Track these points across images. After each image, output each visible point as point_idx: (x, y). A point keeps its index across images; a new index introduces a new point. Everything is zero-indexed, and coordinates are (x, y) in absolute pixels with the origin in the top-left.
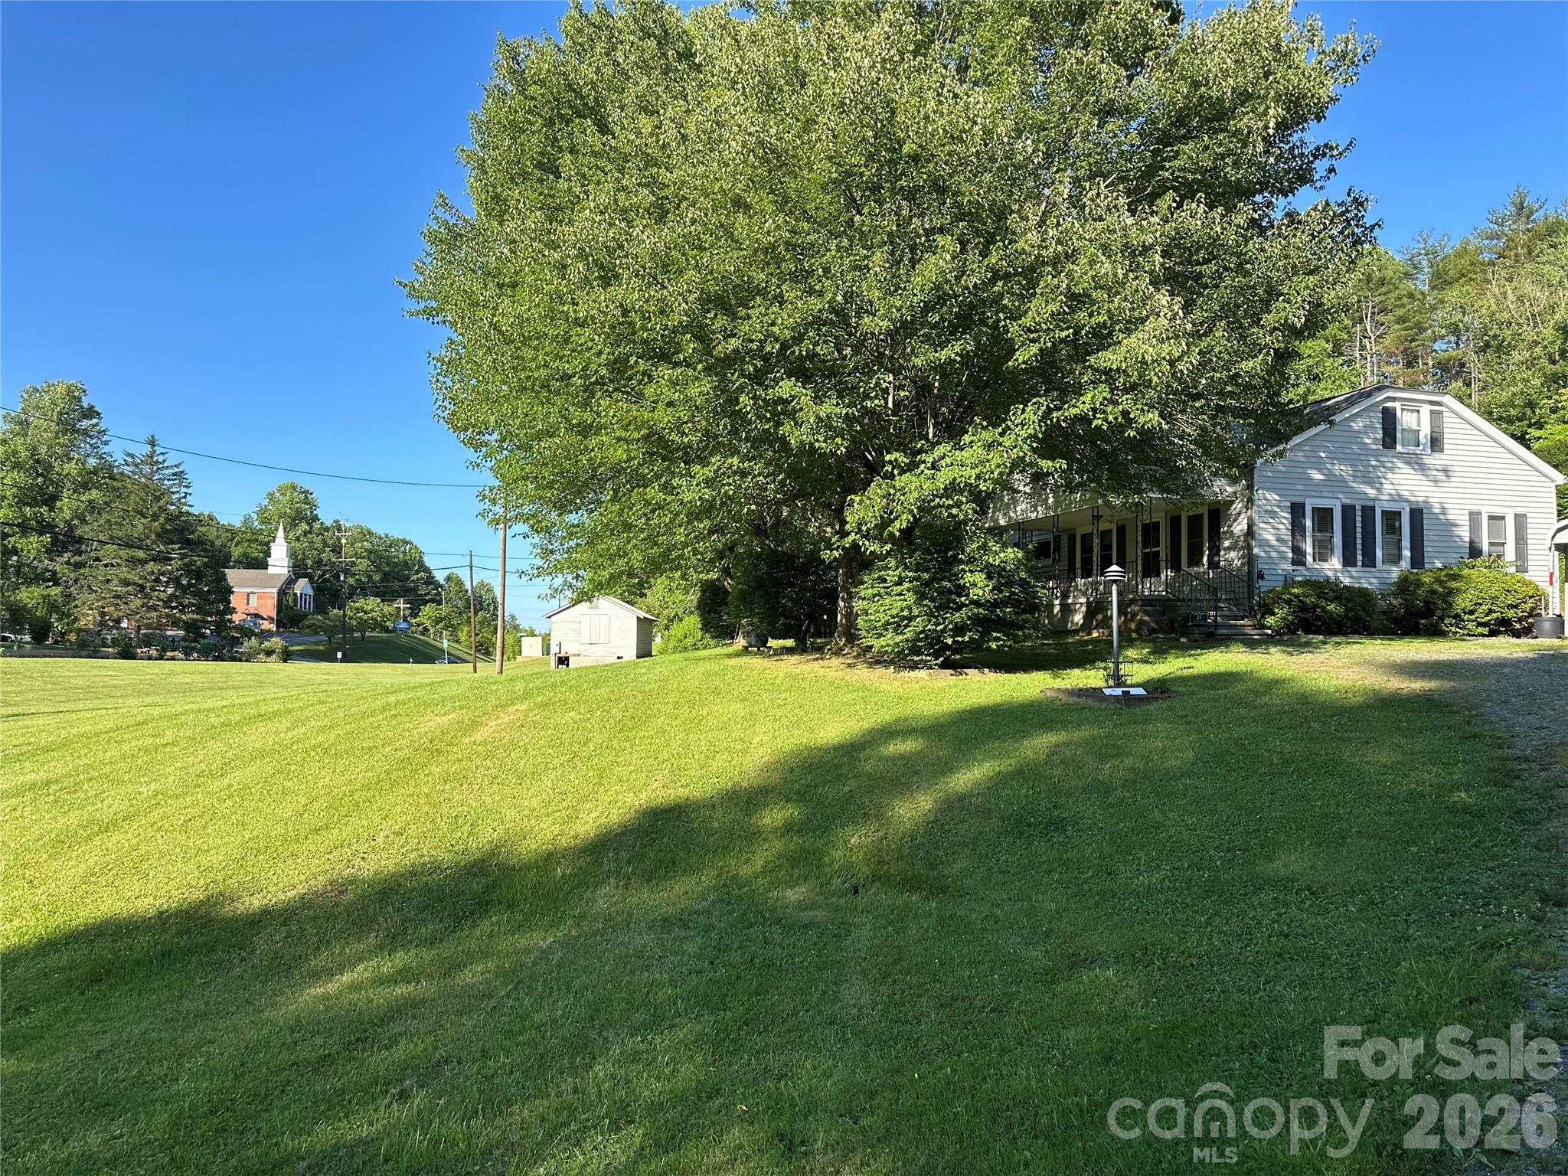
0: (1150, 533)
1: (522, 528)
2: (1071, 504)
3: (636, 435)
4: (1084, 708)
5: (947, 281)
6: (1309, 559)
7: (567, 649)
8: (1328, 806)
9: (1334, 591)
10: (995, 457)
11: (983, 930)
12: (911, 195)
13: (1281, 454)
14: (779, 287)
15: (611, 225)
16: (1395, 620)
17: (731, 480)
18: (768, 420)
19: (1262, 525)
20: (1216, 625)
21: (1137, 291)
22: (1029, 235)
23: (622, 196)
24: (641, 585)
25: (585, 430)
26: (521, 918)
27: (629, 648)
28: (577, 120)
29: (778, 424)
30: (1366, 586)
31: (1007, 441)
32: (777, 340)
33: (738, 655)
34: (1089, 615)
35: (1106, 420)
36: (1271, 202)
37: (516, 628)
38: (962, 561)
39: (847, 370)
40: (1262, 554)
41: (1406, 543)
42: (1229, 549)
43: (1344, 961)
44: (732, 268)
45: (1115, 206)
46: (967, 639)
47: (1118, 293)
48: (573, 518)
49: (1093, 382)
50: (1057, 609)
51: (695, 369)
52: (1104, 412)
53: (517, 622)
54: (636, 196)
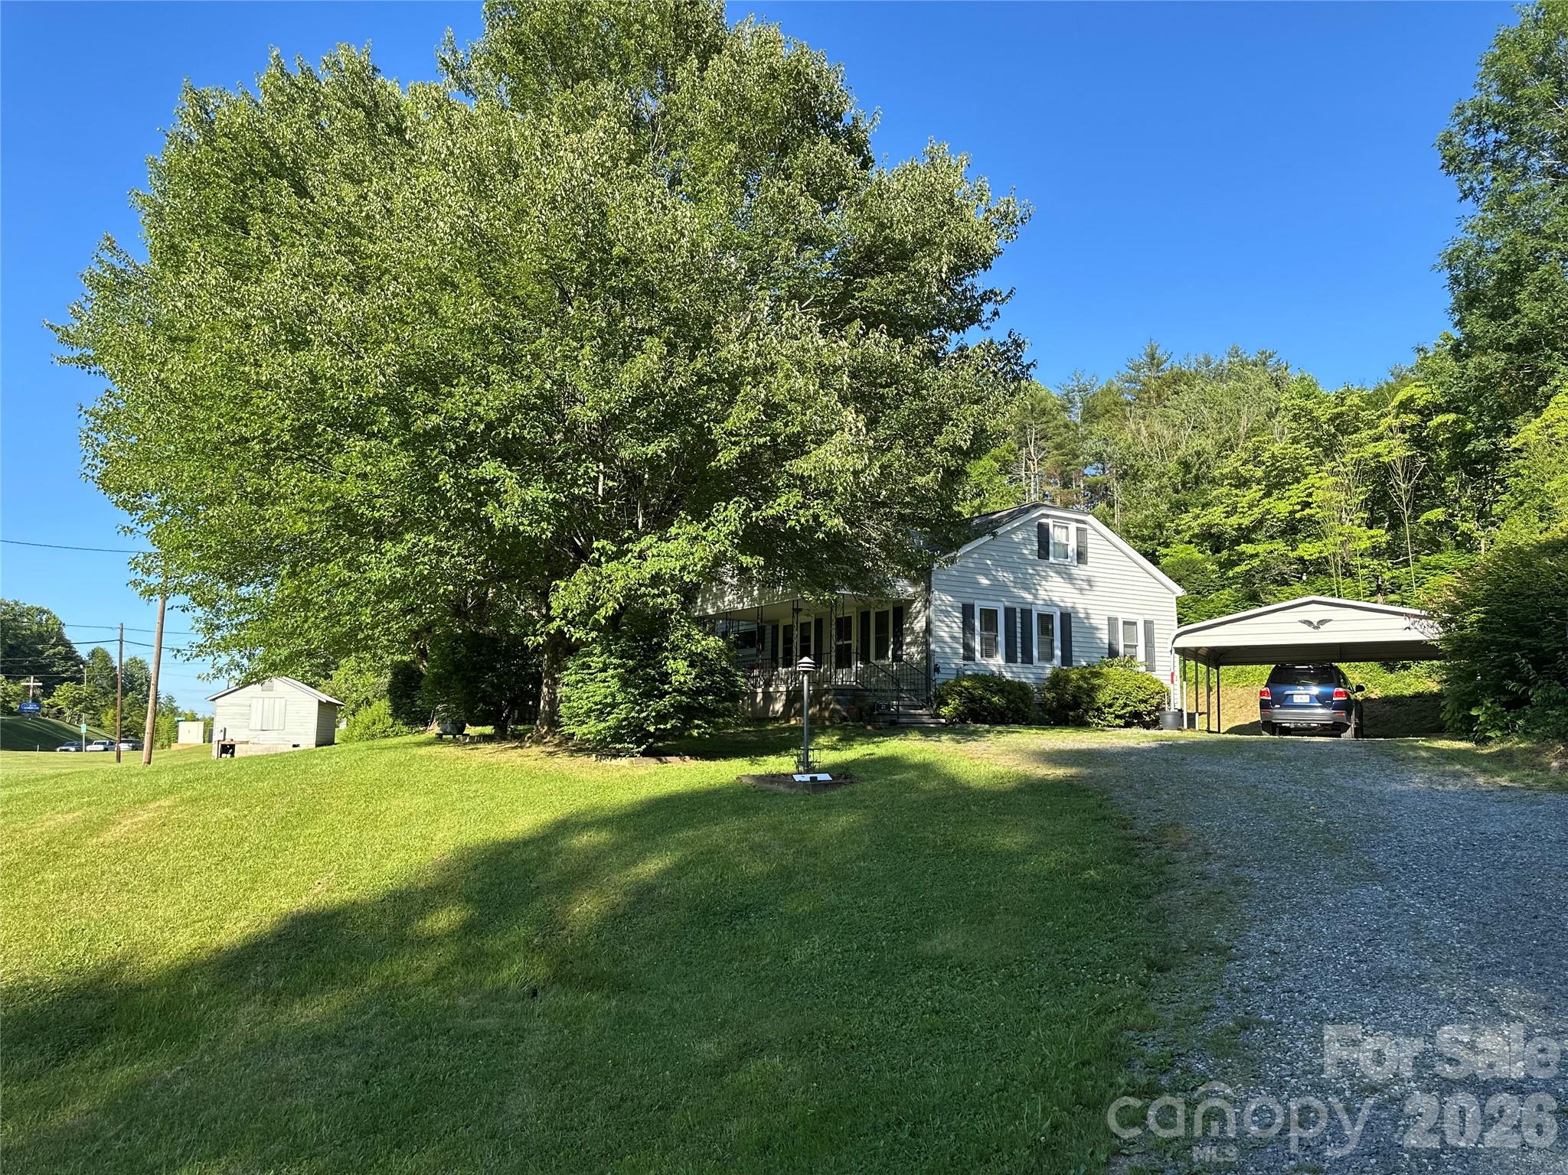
0: (843, 626)
1: (183, 599)
2: (773, 597)
3: (320, 507)
4: (775, 794)
5: (654, 380)
6: (978, 655)
7: (232, 736)
8: (982, 885)
9: (997, 685)
10: (699, 551)
11: (661, 1025)
12: (622, 295)
13: (952, 561)
14: (485, 367)
15: (304, 289)
16: (1050, 712)
17: (426, 559)
18: (469, 500)
19: (938, 623)
20: (898, 714)
21: (827, 406)
22: (731, 346)
23: (318, 261)
24: (326, 666)
25: (261, 499)
26: (143, 1045)
27: (307, 734)
28: (272, 180)
29: (481, 504)
30: (1024, 680)
31: (710, 536)
32: (481, 420)
33: (429, 743)
34: (788, 705)
35: (798, 521)
36: (945, 337)
37: (174, 711)
38: (666, 649)
39: (556, 456)
40: (938, 650)
41: (1057, 643)
42: (910, 644)
43: (984, 1033)
44: (436, 345)
45: (809, 328)
46: (669, 726)
47: (810, 407)
48: (244, 591)
49: (788, 486)
50: (760, 697)
51: (390, 443)
52: (797, 514)
53: (175, 705)
54: (334, 263)
